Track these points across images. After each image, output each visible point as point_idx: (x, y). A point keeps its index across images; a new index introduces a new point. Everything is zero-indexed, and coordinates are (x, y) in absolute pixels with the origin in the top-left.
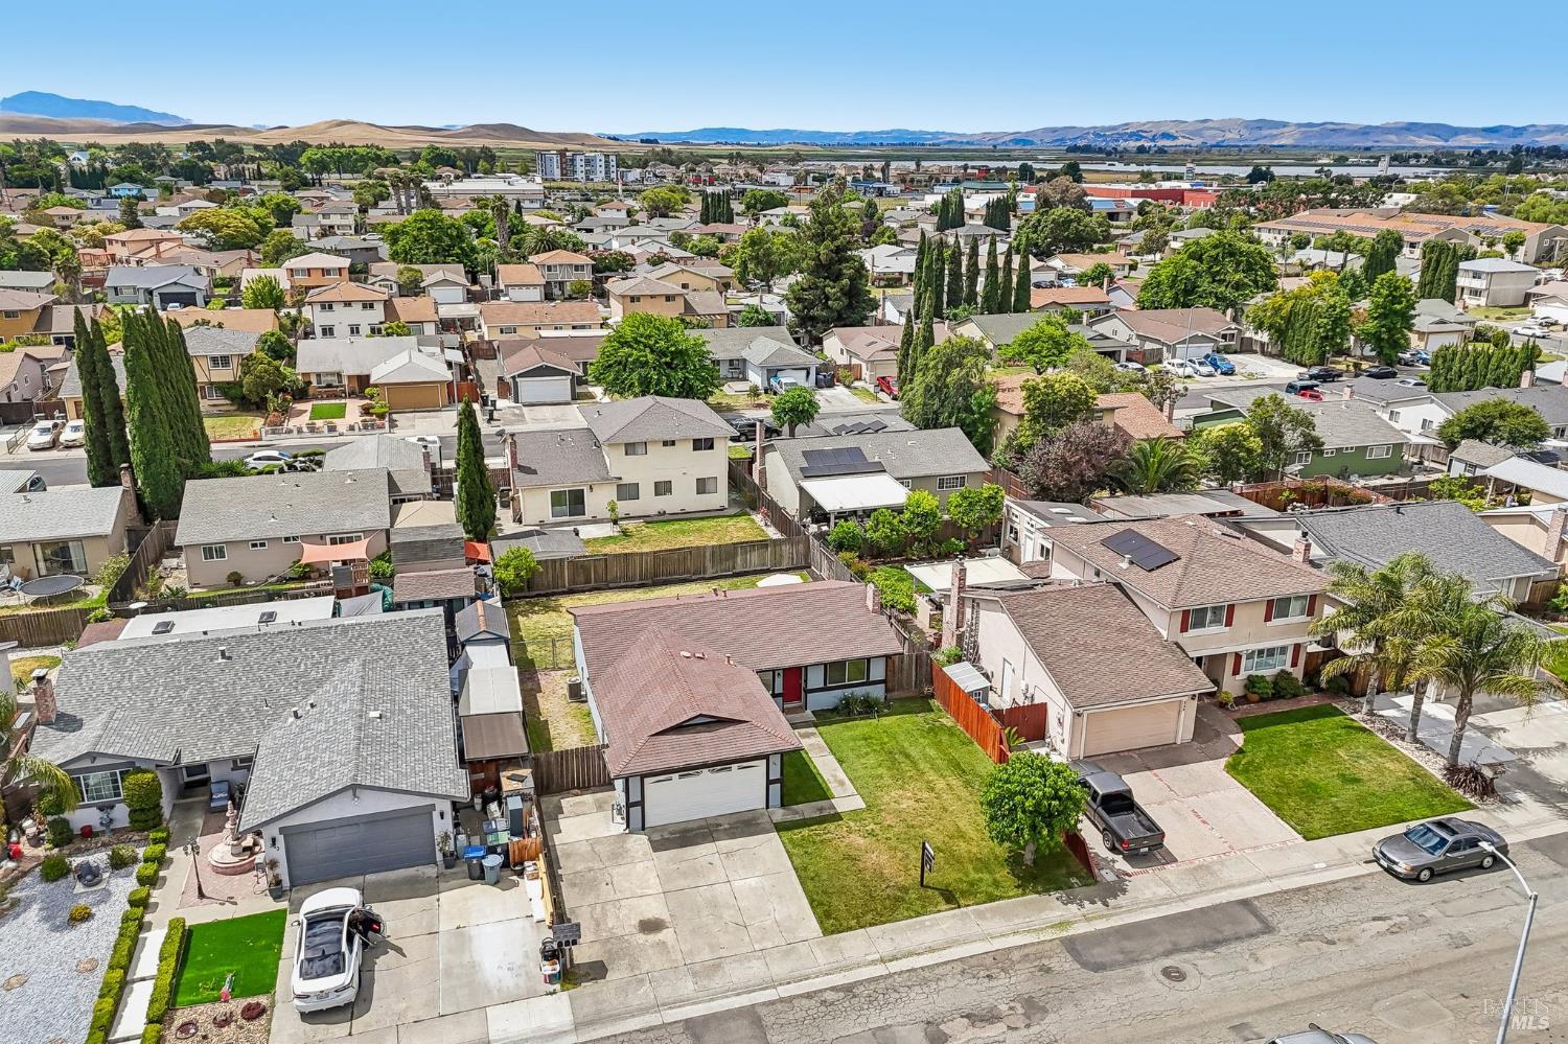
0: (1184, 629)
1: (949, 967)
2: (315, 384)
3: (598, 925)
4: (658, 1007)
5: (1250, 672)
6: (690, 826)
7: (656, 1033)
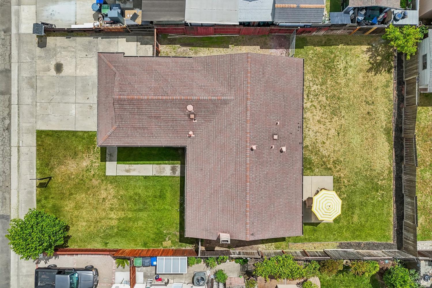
1: (8, 168)
3: (64, 48)
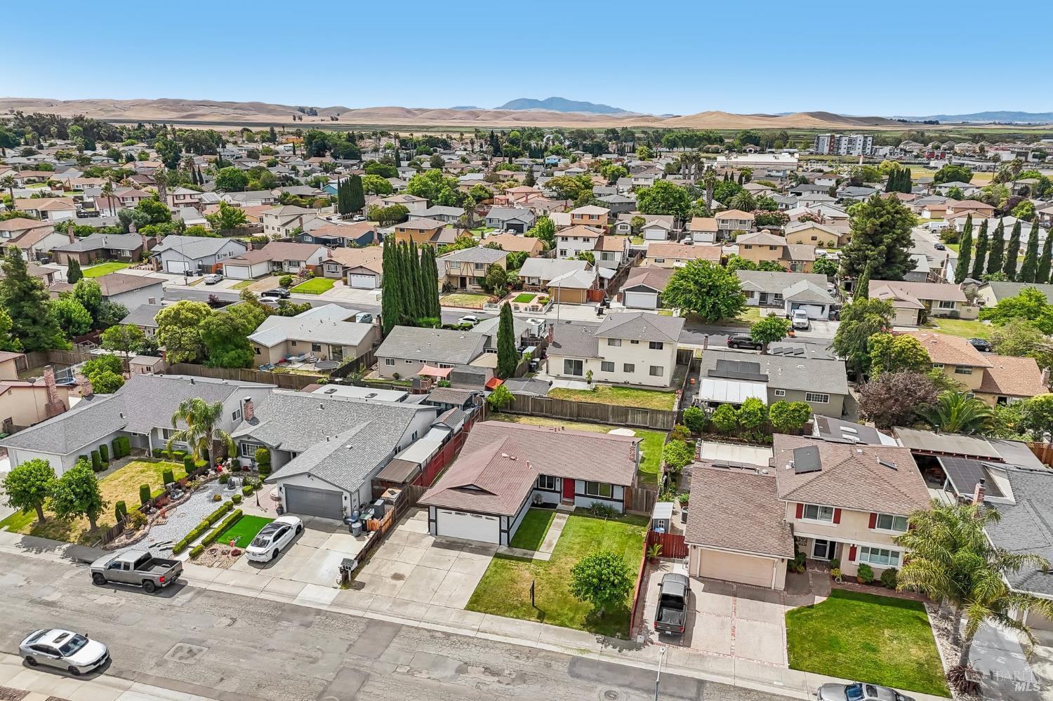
0: (799, 516)
1: (504, 645)
2: (527, 282)
4: (366, 610)
5: (863, 562)
6: (457, 540)
7: (356, 619)
